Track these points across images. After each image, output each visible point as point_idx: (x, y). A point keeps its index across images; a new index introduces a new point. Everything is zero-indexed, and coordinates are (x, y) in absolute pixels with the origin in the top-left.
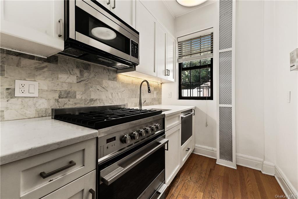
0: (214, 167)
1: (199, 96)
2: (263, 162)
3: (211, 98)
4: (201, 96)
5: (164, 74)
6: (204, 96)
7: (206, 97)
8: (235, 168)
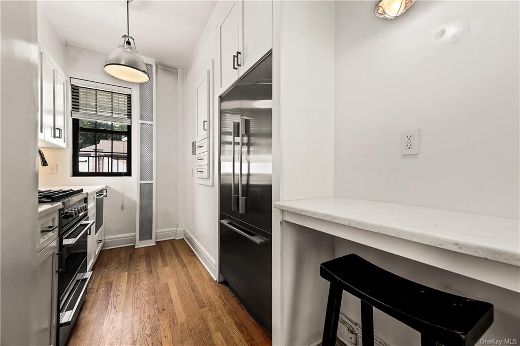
0: (134, 251)
1: (110, 171)
2: (176, 231)
3: (129, 173)
4: (113, 171)
5: (53, 135)
6: (119, 171)
7: (122, 173)
8: (155, 244)
